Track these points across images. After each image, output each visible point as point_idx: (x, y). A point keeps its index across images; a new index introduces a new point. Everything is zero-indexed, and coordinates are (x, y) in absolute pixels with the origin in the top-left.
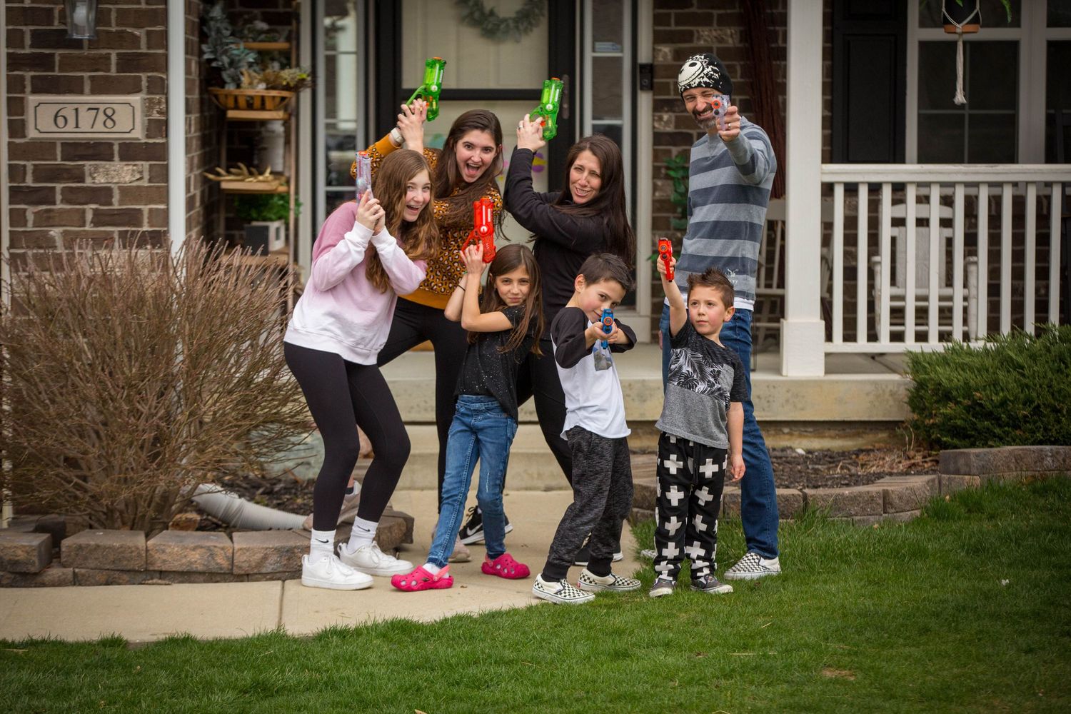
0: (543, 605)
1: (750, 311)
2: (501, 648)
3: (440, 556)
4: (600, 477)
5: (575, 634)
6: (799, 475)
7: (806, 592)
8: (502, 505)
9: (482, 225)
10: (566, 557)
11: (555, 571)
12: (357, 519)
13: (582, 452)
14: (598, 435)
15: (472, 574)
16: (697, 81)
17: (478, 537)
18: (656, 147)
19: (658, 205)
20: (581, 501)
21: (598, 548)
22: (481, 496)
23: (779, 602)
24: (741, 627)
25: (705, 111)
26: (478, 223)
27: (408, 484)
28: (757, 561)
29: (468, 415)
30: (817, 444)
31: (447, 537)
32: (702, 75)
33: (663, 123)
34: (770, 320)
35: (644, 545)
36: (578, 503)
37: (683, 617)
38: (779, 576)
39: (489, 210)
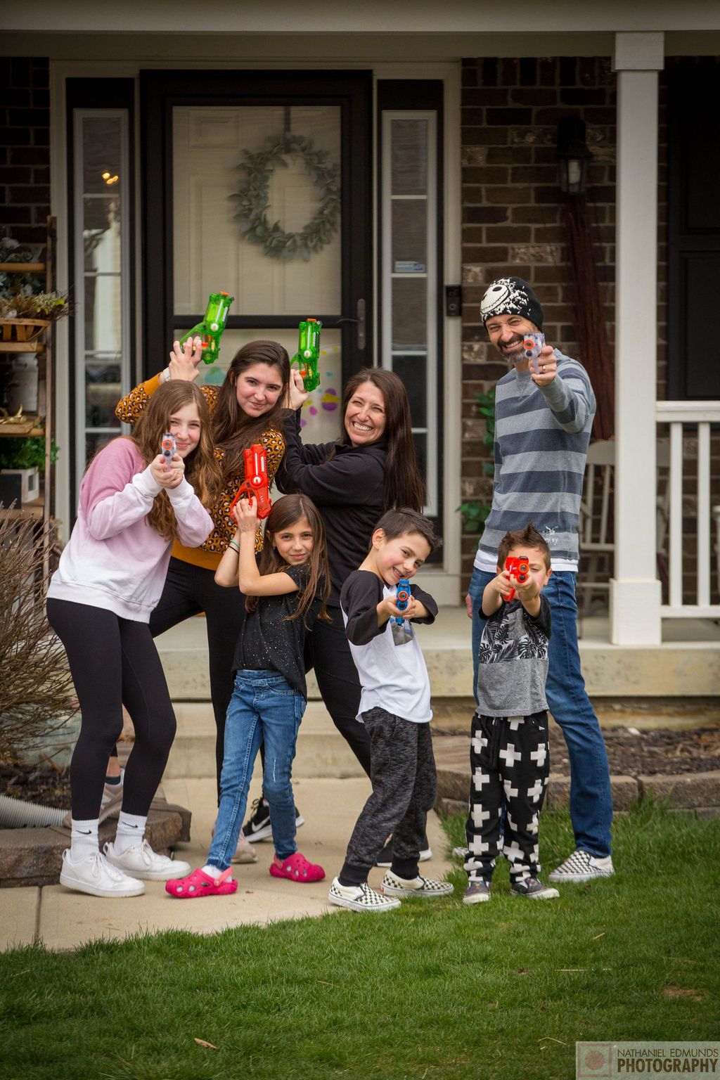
0: (341, 914)
1: (573, 572)
2: (293, 965)
3: (221, 857)
4: (405, 766)
5: (379, 947)
6: (632, 759)
7: (644, 897)
8: (292, 796)
9: (255, 475)
10: (367, 858)
11: (354, 874)
12: (122, 814)
13: (383, 737)
14: (402, 719)
15: (258, 877)
16: (502, 307)
17: (264, 833)
18: (466, 382)
19: (468, 448)
20: (383, 794)
21: (401, 848)
22: (267, 786)
23: (613, 909)
24: (570, 939)
25: (511, 341)
26: (250, 472)
27: (183, 771)
28: (587, 860)
29: (249, 693)
30: (653, 722)
31: (228, 834)
32: (508, 300)
33: (473, 354)
34: (598, 580)
35: (456, 842)
36: (380, 796)
37: (503, 926)
38: (612, 878)
39: (262, 458)
